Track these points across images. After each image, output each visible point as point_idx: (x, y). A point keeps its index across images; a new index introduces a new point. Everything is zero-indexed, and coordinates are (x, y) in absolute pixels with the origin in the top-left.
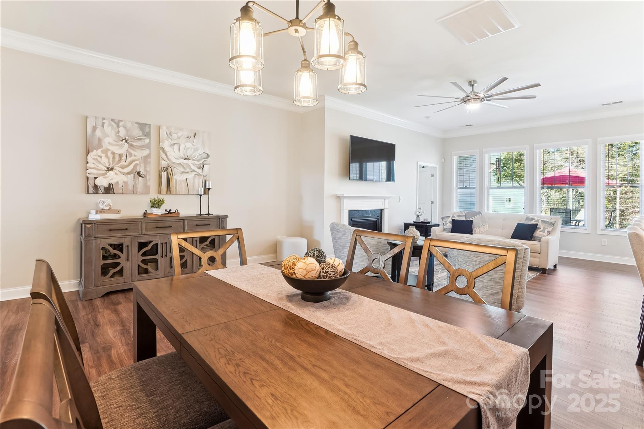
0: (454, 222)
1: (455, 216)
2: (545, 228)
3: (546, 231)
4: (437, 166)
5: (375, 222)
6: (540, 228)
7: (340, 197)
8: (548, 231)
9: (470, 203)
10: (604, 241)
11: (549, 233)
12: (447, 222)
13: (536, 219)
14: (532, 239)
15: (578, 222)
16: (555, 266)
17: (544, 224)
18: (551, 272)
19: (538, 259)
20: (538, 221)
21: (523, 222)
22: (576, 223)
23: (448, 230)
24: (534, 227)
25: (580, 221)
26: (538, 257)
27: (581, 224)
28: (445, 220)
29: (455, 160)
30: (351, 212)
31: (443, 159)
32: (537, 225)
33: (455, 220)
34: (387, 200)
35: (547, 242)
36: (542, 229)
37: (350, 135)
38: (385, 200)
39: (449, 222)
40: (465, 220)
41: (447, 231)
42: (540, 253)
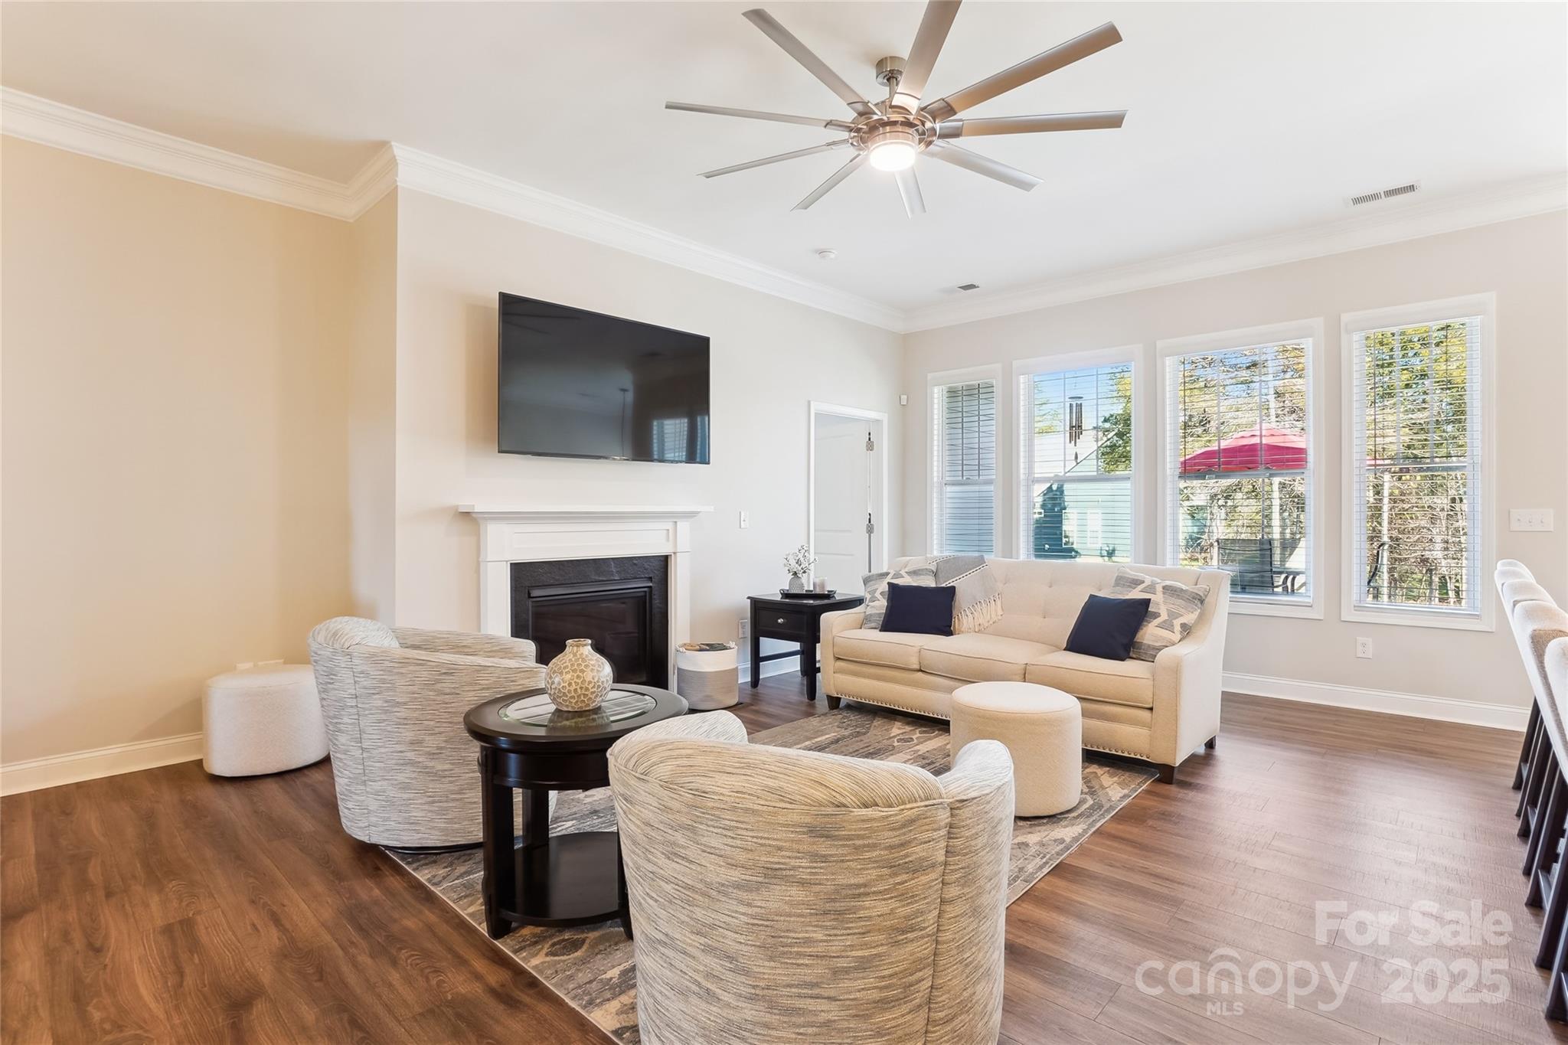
0: (896, 592)
1: (903, 572)
2: (1173, 615)
3: (1177, 623)
4: (884, 417)
5: (642, 596)
6: (1156, 615)
7: (474, 515)
8: (1184, 626)
9: (977, 527)
10: (1364, 645)
11: (1187, 630)
12: (878, 595)
13: (1148, 580)
14: (1131, 654)
15: (1291, 577)
16: (1210, 745)
17: (1173, 600)
18: (1193, 774)
19: (1145, 731)
20: (1151, 589)
21: (1105, 593)
22: (1287, 578)
23: (874, 621)
24: (1139, 611)
25: (1296, 574)
26: (1142, 724)
27: (1299, 580)
28: (872, 586)
29: (938, 397)
30: (519, 571)
31: (904, 397)
32: (1147, 602)
33: (897, 585)
34: (683, 526)
35: (1176, 670)
36: (1164, 616)
37: (500, 293)
38: (676, 522)
39: (881, 594)
40: (933, 585)
41: (873, 625)
42: (1151, 709)
